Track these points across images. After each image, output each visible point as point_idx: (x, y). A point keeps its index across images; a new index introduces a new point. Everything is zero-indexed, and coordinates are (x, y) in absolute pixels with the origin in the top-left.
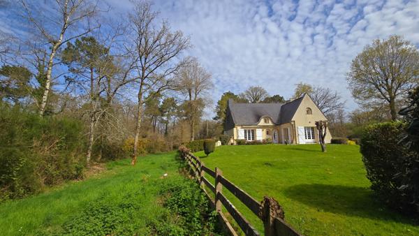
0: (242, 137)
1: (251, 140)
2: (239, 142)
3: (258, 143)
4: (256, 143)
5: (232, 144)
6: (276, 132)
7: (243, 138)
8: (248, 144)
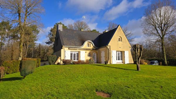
0: (68, 58)
1: (76, 61)
2: (65, 62)
3: (82, 63)
4: (80, 63)
5: (58, 64)
6: (95, 54)
7: (70, 59)
8: (74, 63)
